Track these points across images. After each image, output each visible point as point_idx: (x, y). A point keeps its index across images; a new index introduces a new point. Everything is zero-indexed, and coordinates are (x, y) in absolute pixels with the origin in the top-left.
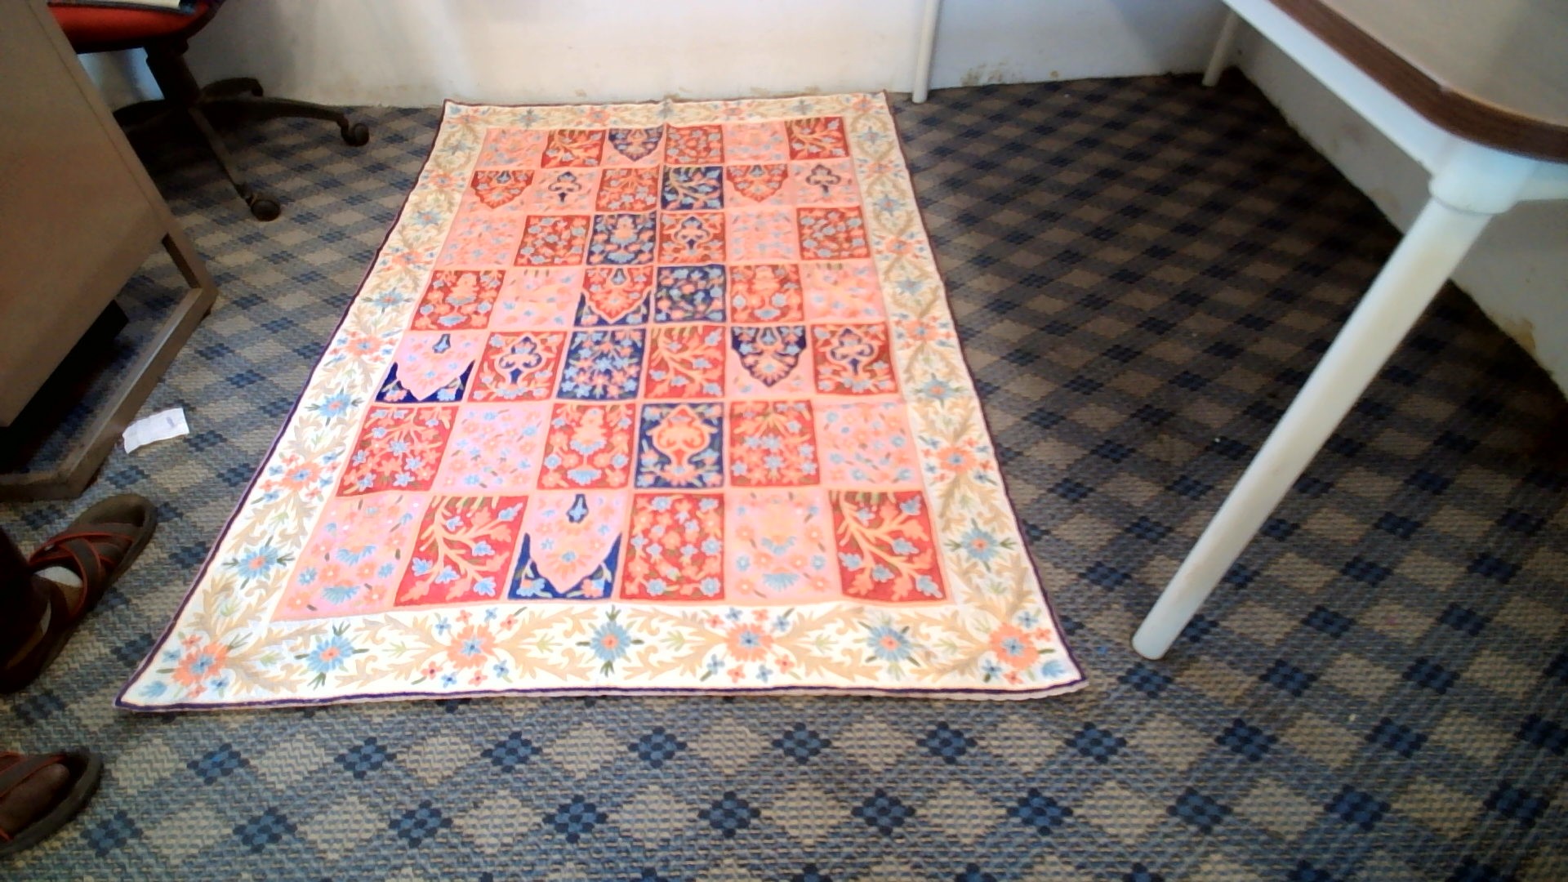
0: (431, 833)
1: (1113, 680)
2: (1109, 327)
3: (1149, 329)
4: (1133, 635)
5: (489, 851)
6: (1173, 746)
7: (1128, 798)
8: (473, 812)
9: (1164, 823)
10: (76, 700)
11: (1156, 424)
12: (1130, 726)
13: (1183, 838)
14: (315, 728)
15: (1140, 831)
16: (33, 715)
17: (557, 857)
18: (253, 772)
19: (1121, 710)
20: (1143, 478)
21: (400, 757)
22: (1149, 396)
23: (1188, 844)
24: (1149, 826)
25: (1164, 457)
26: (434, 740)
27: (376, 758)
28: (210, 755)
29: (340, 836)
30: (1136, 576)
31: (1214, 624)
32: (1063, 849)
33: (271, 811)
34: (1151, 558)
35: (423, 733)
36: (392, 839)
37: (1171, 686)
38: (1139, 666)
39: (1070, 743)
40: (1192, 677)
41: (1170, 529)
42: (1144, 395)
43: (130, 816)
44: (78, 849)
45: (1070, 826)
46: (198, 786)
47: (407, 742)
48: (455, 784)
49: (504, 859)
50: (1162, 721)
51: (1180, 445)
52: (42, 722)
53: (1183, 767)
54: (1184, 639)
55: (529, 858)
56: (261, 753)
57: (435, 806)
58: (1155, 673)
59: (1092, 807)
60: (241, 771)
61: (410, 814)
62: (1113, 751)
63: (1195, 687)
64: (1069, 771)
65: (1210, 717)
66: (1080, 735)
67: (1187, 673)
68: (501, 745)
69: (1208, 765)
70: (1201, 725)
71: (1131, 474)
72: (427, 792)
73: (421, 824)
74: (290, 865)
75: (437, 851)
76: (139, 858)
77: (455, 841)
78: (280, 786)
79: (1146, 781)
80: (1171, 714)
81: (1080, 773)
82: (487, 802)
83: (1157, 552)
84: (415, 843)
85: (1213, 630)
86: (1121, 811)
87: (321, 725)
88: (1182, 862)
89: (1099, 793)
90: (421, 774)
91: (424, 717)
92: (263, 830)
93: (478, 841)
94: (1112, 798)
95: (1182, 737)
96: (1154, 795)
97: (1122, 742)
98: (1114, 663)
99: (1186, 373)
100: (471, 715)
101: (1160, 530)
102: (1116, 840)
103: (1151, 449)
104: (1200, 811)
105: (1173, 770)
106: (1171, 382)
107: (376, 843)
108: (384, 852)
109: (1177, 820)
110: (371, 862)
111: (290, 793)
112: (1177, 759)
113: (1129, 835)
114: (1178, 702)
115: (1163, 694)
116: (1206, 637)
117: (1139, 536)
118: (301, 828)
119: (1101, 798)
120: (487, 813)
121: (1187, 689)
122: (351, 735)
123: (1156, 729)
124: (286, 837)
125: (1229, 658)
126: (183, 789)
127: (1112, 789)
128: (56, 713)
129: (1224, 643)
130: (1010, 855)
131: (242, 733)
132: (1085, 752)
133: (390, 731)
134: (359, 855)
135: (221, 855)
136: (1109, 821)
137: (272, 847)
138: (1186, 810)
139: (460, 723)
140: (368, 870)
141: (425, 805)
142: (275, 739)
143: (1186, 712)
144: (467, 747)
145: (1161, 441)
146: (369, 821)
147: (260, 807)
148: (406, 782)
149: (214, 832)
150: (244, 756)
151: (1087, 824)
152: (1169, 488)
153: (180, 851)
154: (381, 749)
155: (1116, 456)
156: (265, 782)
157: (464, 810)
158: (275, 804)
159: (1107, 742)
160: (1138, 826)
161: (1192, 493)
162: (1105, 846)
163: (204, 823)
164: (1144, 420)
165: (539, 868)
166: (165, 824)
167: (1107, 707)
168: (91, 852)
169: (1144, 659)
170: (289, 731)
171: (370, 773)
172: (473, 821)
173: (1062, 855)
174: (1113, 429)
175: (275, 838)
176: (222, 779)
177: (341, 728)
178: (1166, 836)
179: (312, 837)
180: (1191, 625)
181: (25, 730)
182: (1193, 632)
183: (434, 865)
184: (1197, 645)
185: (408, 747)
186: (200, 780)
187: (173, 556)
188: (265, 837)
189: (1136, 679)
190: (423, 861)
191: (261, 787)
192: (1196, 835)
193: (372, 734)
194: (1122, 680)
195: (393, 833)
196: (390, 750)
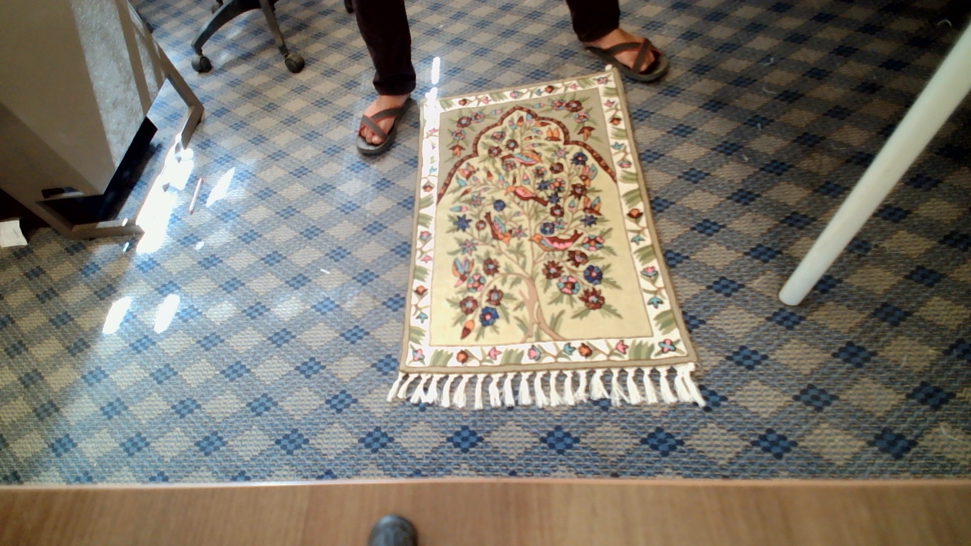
0: (347, 406)
1: (762, 319)
2: (781, 77)
3: (811, 77)
4: (779, 290)
5: (378, 415)
6: (801, 359)
7: (766, 390)
8: (369, 396)
9: (790, 406)
10: (161, 340)
11: (810, 146)
12: (772, 347)
13: (802, 414)
14: (283, 353)
15: (771, 410)
16: (140, 348)
17: (415, 419)
18: (253, 374)
19: (767, 338)
20: (797, 185)
21: (328, 367)
22: (807, 126)
23: (806, 418)
24: (779, 407)
25: (814, 169)
26: (345, 359)
27: (316, 368)
28: (231, 367)
29: (300, 408)
30: (785, 252)
31: (840, 281)
32: (719, 420)
33: (265, 395)
34: (797, 239)
35: (338, 355)
36: (327, 409)
37: (803, 322)
38: (782, 310)
39: (729, 358)
40: (820, 316)
41: (814, 219)
42: (803, 126)
43: (195, 398)
44: (172, 414)
45: (724, 407)
46: (226, 383)
47: (331, 359)
48: (358, 381)
49: (386, 419)
50: (795, 344)
51: (826, 160)
52: (145, 351)
53: (808, 372)
54: (817, 292)
55: (400, 419)
56: (256, 365)
57: (348, 392)
58: (792, 314)
59: (742, 396)
60: (246, 375)
61: (336, 397)
62: (758, 362)
63: (820, 322)
64: (727, 375)
65: (829, 341)
66: (736, 353)
67: (816, 313)
68: (381, 361)
69: (825, 371)
70: (822, 346)
71: (789, 183)
72: (344, 386)
73: (342, 401)
74: (277, 422)
75: (351, 415)
76: (201, 418)
77: (360, 410)
78: (267, 383)
79: (779, 381)
80: (801, 339)
81: (734, 376)
82: (375, 391)
83: (802, 235)
84: (339, 411)
85: (839, 285)
86: (761, 398)
87: (286, 351)
88: (801, 428)
89: (746, 388)
90: (340, 376)
91: (339, 347)
92: (261, 405)
93: (373, 411)
94: (756, 390)
95: (808, 353)
96: (784, 389)
97: (765, 357)
98: (764, 309)
99: (837, 107)
100: (364, 345)
101: (806, 220)
102: (757, 415)
103: (806, 164)
104: (816, 398)
105: (800, 374)
106: (824, 115)
107: (319, 411)
108: (324, 416)
109: (799, 403)
110: (318, 421)
111: (273, 386)
112: (803, 367)
113: (765, 413)
114: (808, 332)
115: (797, 327)
116: (832, 290)
117: (791, 225)
118: (280, 404)
119: (747, 390)
120: (376, 396)
121: (815, 324)
122: (302, 356)
123: (790, 349)
124: (273, 408)
125: (849, 303)
126: (219, 385)
127: (756, 385)
128: (151, 347)
129: (846, 293)
130: (684, 423)
131: (246, 355)
132: (739, 363)
133: (322, 354)
134: (311, 417)
135: (241, 417)
136: (753, 404)
137: (266, 413)
138: (807, 397)
139: (359, 350)
140: (316, 425)
141: (343, 392)
142: (263, 358)
143: (813, 338)
144: (362, 362)
145: (813, 159)
146: (315, 400)
147: (258, 393)
148: (332, 380)
149: (237, 406)
150: (248, 367)
151: (737, 405)
152: (816, 191)
153: (221, 415)
154: (319, 363)
155: (779, 171)
156: (259, 380)
157: (364, 395)
158: (266, 391)
159: (755, 357)
160: (772, 407)
161: (833, 193)
162: (749, 418)
163: (231, 401)
164: (802, 143)
165: (405, 424)
166: (212, 402)
167: (756, 336)
168: (177, 416)
169: (786, 305)
170: (270, 354)
171: (314, 376)
172: (368, 400)
173: (719, 423)
174: (777, 152)
175: (267, 409)
176: (238, 379)
177: (296, 353)
178: (791, 413)
179: (286, 408)
180: (821, 282)
181: (138, 356)
182: (822, 287)
183: (350, 422)
184: (826, 295)
185: (332, 362)
186: (227, 379)
187: (200, 263)
188: (263, 408)
189: (778, 318)
190: (344, 420)
191: (258, 383)
192: (812, 412)
193: (313, 356)
194: (769, 319)
195: (328, 406)
196: (323, 364)
